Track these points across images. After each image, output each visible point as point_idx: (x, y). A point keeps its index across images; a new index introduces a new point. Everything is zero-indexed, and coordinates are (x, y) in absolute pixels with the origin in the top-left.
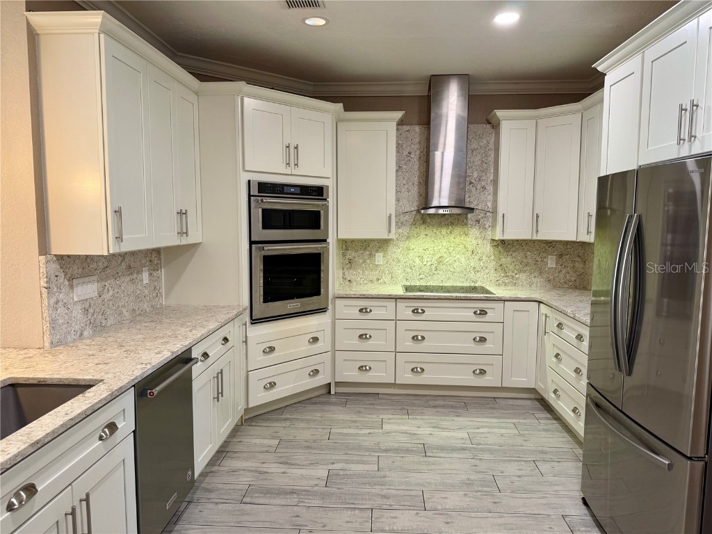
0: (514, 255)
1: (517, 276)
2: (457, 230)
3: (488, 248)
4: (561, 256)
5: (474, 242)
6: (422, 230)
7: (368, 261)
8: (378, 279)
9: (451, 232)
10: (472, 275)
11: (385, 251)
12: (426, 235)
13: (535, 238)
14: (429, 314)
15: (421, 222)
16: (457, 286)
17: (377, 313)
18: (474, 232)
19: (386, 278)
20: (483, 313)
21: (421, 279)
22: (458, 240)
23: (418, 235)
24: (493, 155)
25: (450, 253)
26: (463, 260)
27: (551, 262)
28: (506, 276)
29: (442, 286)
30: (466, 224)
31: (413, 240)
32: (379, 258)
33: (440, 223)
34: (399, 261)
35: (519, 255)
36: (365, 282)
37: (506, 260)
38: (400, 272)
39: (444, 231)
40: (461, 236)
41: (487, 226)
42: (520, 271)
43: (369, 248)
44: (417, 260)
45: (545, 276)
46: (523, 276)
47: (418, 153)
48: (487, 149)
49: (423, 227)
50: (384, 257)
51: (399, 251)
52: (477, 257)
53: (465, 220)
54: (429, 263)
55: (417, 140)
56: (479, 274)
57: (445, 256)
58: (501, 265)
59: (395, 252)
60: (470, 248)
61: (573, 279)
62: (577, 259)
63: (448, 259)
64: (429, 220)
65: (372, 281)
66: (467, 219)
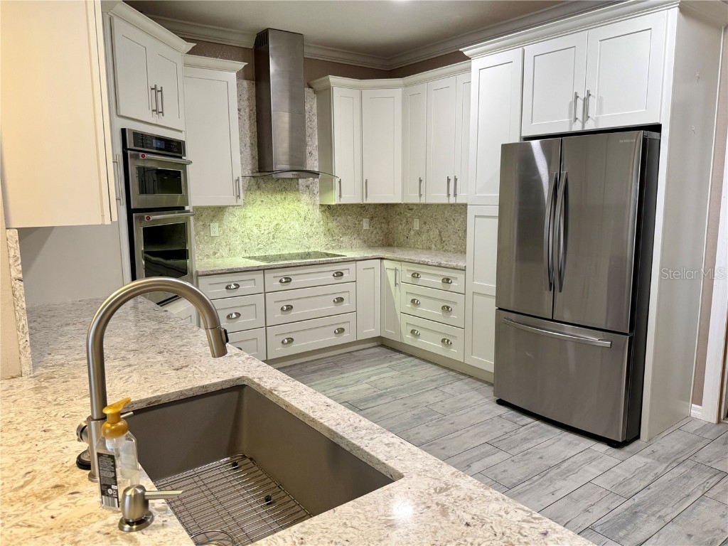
0: (338, 219)
1: (342, 239)
2: (291, 196)
3: (317, 214)
4: (372, 218)
5: (306, 207)
6: (258, 196)
7: (202, 233)
8: (215, 253)
9: (285, 198)
10: (305, 242)
11: (221, 221)
12: (262, 201)
13: (365, 202)
14: (296, 281)
15: (256, 187)
16: (293, 254)
17: (245, 287)
18: (305, 198)
19: (224, 251)
20: (340, 274)
21: (260, 249)
22: (291, 207)
23: (254, 201)
24: (316, 120)
25: (285, 220)
26: (297, 226)
27: (365, 225)
28: (334, 240)
29: (280, 255)
30: (298, 190)
31: (249, 208)
32: (215, 229)
33: (275, 189)
34: (236, 231)
35: (342, 219)
36: (200, 258)
37: (332, 225)
38: (237, 243)
39: (279, 197)
40: (294, 201)
41: (315, 192)
42: (344, 234)
43: (202, 218)
44: (255, 229)
45: (362, 237)
46: (345, 239)
47: (247, 110)
48: (311, 114)
49: (258, 193)
50: (219, 227)
51: (235, 219)
52: (309, 223)
53: (297, 186)
54: (267, 232)
55: (246, 97)
56: (311, 240)
57: (281, 222)
58: (329, 230)
59: (231, 221)
60: (303, 214)
61: (381, 238)
62: (384, 221)
63: (284, 226)
64: (264, 186)
65: (208, 256)
66: (298, 184)
